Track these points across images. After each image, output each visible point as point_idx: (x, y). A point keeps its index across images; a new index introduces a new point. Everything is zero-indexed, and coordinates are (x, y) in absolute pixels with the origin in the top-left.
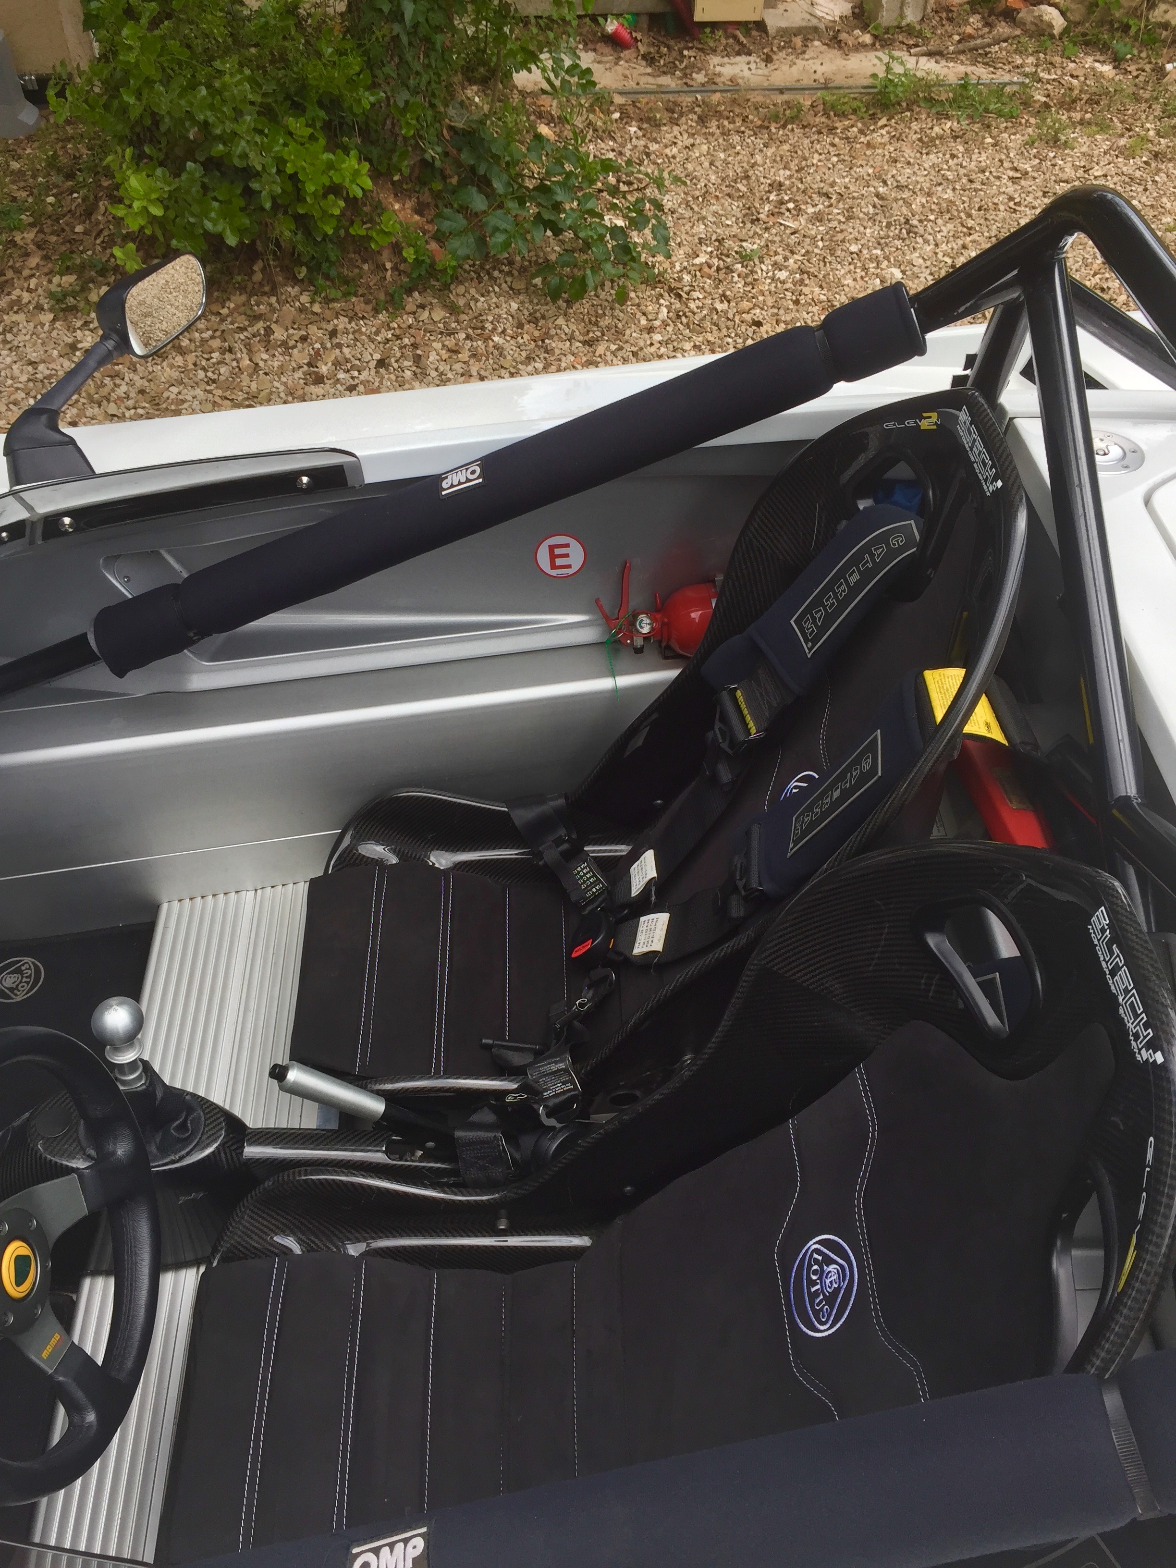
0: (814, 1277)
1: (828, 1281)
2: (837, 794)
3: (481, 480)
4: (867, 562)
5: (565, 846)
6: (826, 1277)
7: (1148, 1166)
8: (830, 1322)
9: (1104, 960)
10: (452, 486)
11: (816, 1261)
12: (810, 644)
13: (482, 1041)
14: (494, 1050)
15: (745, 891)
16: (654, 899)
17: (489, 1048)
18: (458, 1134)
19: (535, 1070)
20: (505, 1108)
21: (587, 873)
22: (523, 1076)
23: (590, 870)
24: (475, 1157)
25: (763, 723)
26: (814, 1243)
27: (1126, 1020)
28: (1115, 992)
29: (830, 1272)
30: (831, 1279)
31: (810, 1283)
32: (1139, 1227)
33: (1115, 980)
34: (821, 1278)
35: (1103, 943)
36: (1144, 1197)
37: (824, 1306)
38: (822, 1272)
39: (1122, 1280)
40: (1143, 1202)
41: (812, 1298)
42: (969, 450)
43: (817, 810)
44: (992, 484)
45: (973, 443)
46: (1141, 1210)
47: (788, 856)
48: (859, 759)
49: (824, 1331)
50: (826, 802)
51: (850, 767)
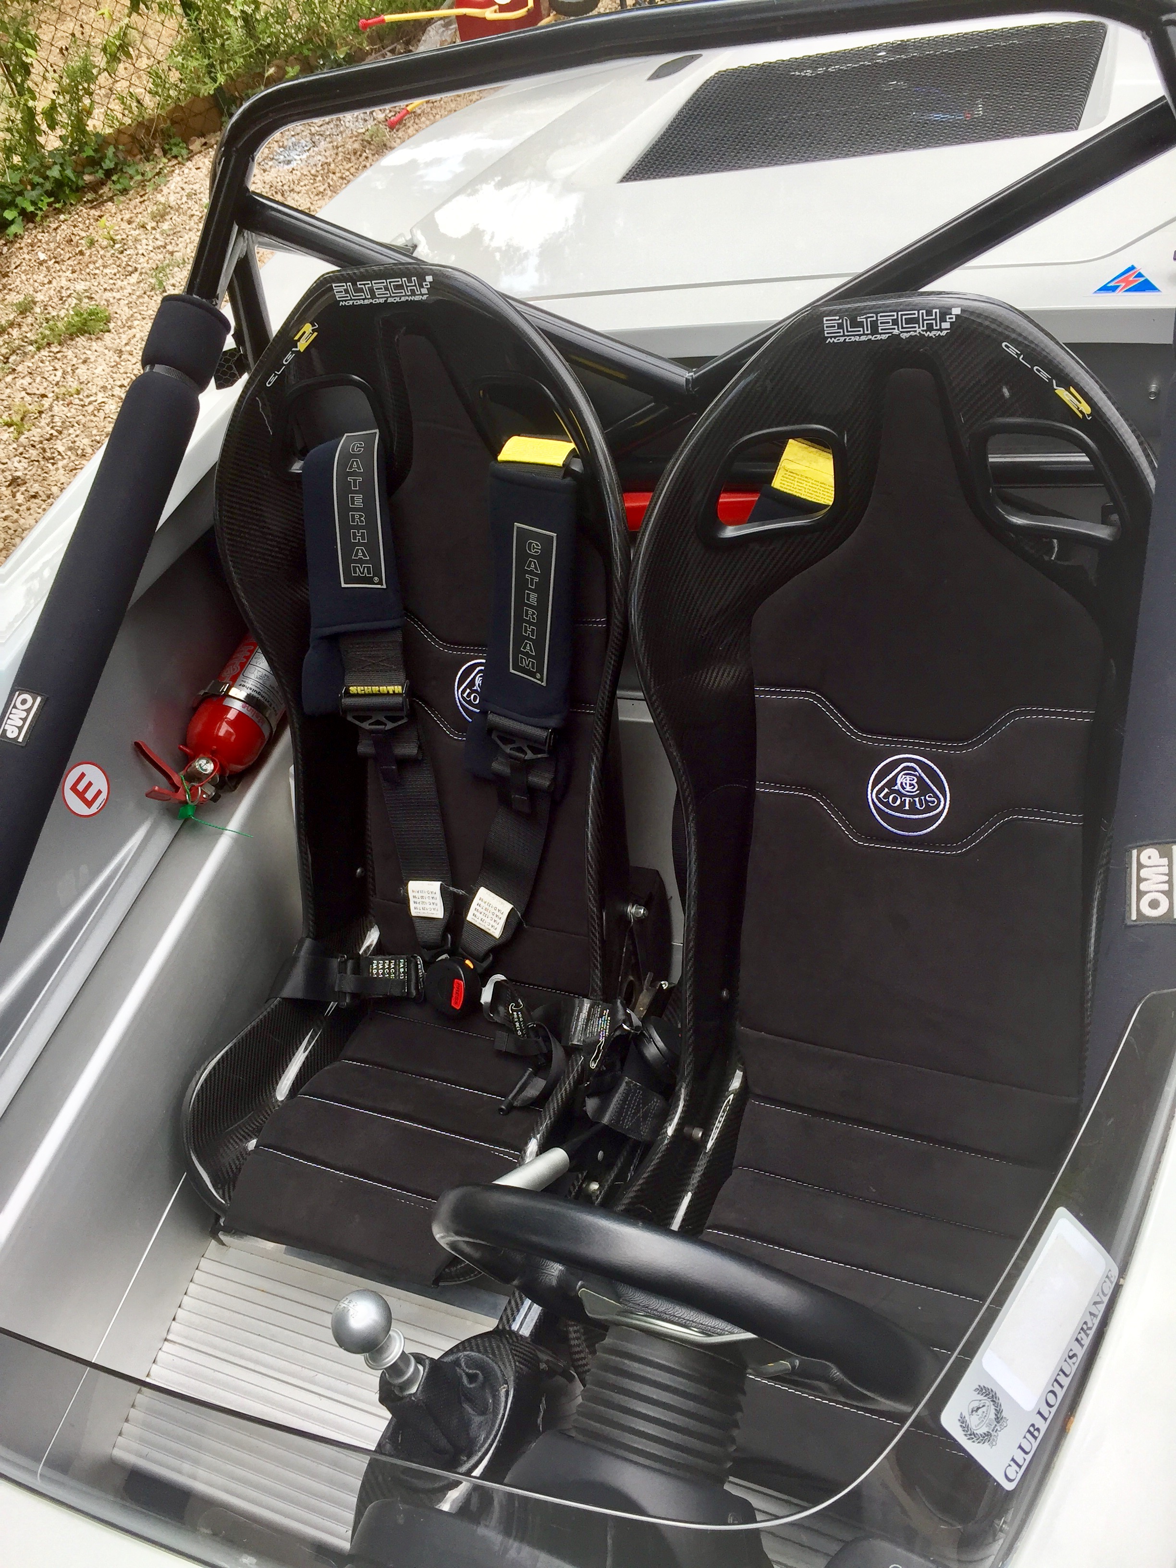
0: (898, 802)
1: (908, 788)
2: (533, 598)
3: (39, 699)
4: (355, 481)
5: (350, 964)
6: (904, 788)
7: (1019, 355)
8: (941, 796)
9: (860, 335)
10: (20, 729)
11: (887, 796)
12: (376, 578)
13: (501, 1110)
14: (515, 1104)
15: (539, 756)
16: (461, 892)
17: (511, 1108)
18: (606, 1120)
19: (577, 1035)
20: (599, 1073)
21: (384, 966)
22: (576, 1049)
23: (384, 960)
24: (633, 1118)
25: (402, 676)
26: (872, 793)
27: (913, 334)
28: (887, 335)
29: (902, 783)
30: (908, 784)
31: (900, 809)
32: (1054, 382)
33: (880, 331)
34: (902, 795)
35: (848, 331)
36: (1037, 370)
37: (925, 799)
38: (898, 792)
39: (1081, 412)
40: (1039, 371)
41: (913, 810)
42: (371, 301)
43: (529, 631)
44: (423, 287)
45: (372, 291)
46: (1044, 375)
47: (544, 684)
48: (523, 557)
49: (945, 805)
50: (531, 614)
51: (521, 572)
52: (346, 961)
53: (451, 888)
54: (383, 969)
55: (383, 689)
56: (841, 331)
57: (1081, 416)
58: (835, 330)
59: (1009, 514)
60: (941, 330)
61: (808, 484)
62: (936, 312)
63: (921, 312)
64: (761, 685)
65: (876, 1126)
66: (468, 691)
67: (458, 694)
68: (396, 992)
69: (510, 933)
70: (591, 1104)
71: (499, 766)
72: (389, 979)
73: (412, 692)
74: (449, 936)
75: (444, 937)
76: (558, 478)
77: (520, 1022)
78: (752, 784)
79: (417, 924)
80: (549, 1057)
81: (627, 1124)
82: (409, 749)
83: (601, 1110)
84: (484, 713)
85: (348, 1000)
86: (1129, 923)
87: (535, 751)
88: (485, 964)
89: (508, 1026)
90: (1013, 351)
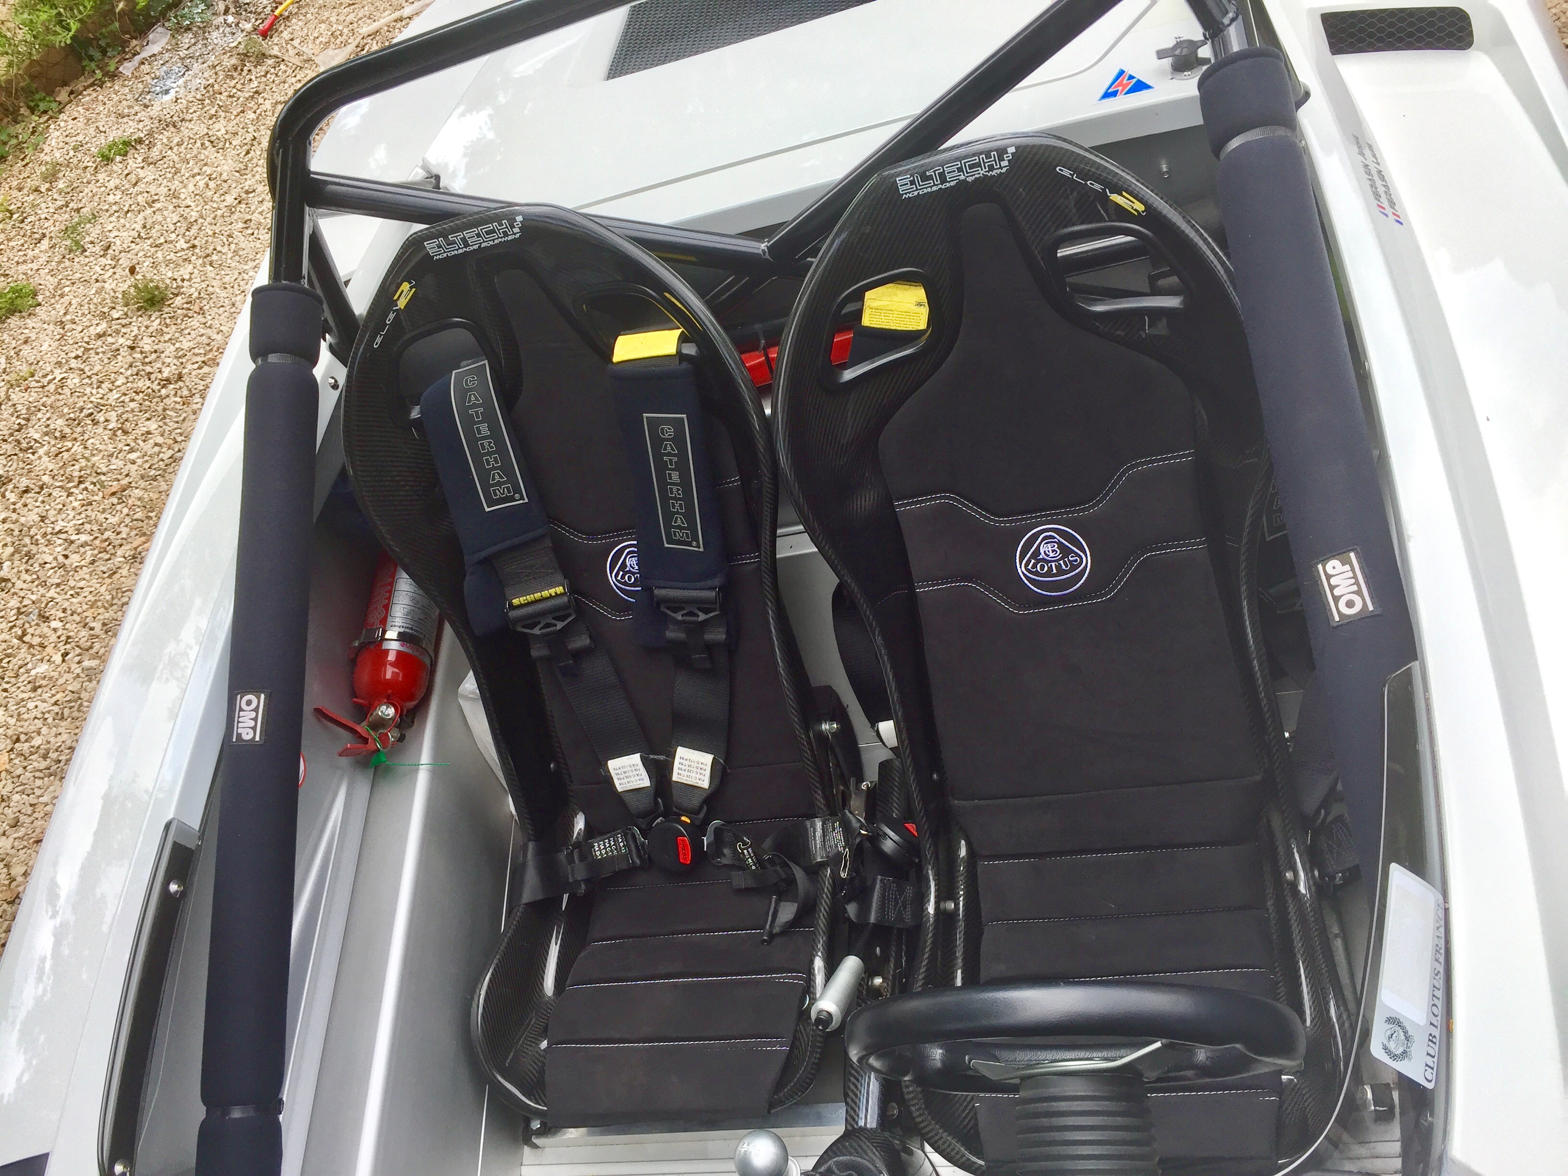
0: (1046, 569)
1: (1052, 555)
2: (675, 477)
3: (263, 696)
4: (477, 412)
5: (576, 854)
6: (1048, 556)
7: (1073, 175)
8: (1081, 554)
9: (931, 187)
10: (254, 729)
11: (1035, 566)
12: (517, 495)
13: (765, 941)
14: (774, 931)
15: (711, 615)
16: (662, 758)
17: (772, 936)
18: (872, 919)
19: (818, 853)
20: (851, 880)
21: (604, 845)
22: (823, 865)
23: (603, 840)
24: (895, 910)
25: (560, 577)
26: (1021, 567)
27: (977, 176)
28: (955, 182)
29: (1045, 552)
30: (1051, 551)
31: (1049, 573)
32: (1107, 190)
33: (948, 180)
34: (1047, 562)
35: (920, 186)
36: (1091, 184)
37: (1069, 560)
38: (1043, 560)
39: (1136, 210)
40: (1093, 184)
41: (1061, 572)
42: (465, 249)
43: (677, 507)
44: (515, 227)
45: (464, 240)
46: (1097, 187)
47: (701, 550)
48: (658, 442)
49: (1087, 560)
50: (676, 491)
51: (658, 456)
52: (572, 852)
53: (651, 756)
54: (605, 848)
55: (545, 594)
56: (914, 186)
57: (1136, 213)
58: (908, 186)
59: (1090, 305)
60: (1001, 168)
61: (894, 316)
62: (994, 155)
63: (981, 157)
64: (898, 500)
65: (1097, 851)
66: (621, 573)
67: (612, 579)
68: (624, 866)
69: (717, 781)
70: (852, 909)
71: (673, 634)
72: (613, 857)
73: (573, 589)
74: (660, 800)
75: (656, 803)
76: (675, 365)
77: (751, 858)
78: (912, 588)
79: (625, 799)
80: (791, 881)
81: (892, 916)
82: (582, 641)
83: (864, 910)
84: (648, 589)
85: (583, 886)
86: (1335, 625)
87: (706, 611)
88: (701, 815)
89: (740, 865)
90: (1066, 173)
